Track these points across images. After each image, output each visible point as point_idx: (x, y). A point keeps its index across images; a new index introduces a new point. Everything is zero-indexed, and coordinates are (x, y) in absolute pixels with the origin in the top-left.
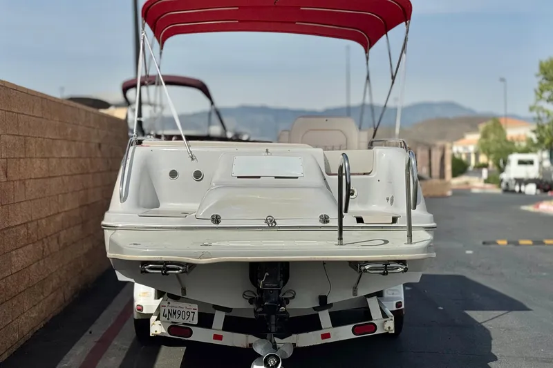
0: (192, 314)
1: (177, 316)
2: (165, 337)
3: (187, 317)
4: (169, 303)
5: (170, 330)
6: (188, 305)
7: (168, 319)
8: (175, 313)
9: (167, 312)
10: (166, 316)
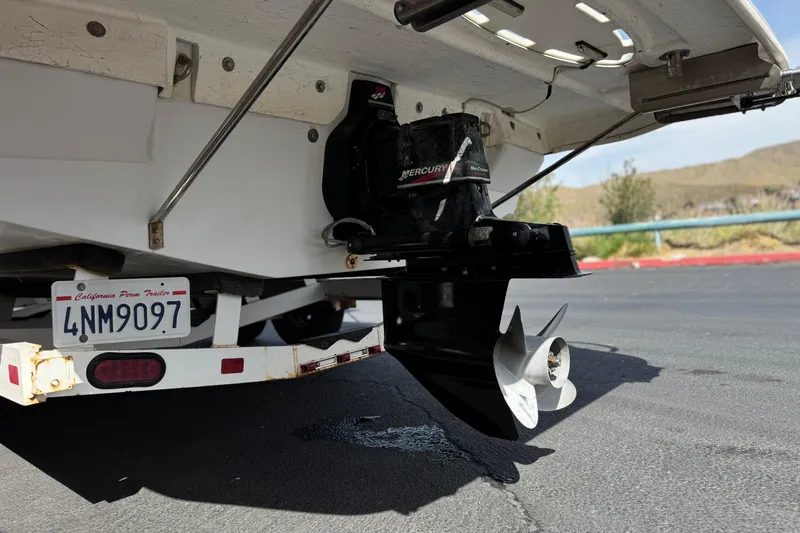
0: (170, 310)
1: (117, 322)
2: (78, 398)
3: (153, 321)
4: (81, 287)
5: (93, 373)
6: (153, 284)
7: (83, 339)
8: (106, 316)
9: (76, 318)
10: (74, 331)
